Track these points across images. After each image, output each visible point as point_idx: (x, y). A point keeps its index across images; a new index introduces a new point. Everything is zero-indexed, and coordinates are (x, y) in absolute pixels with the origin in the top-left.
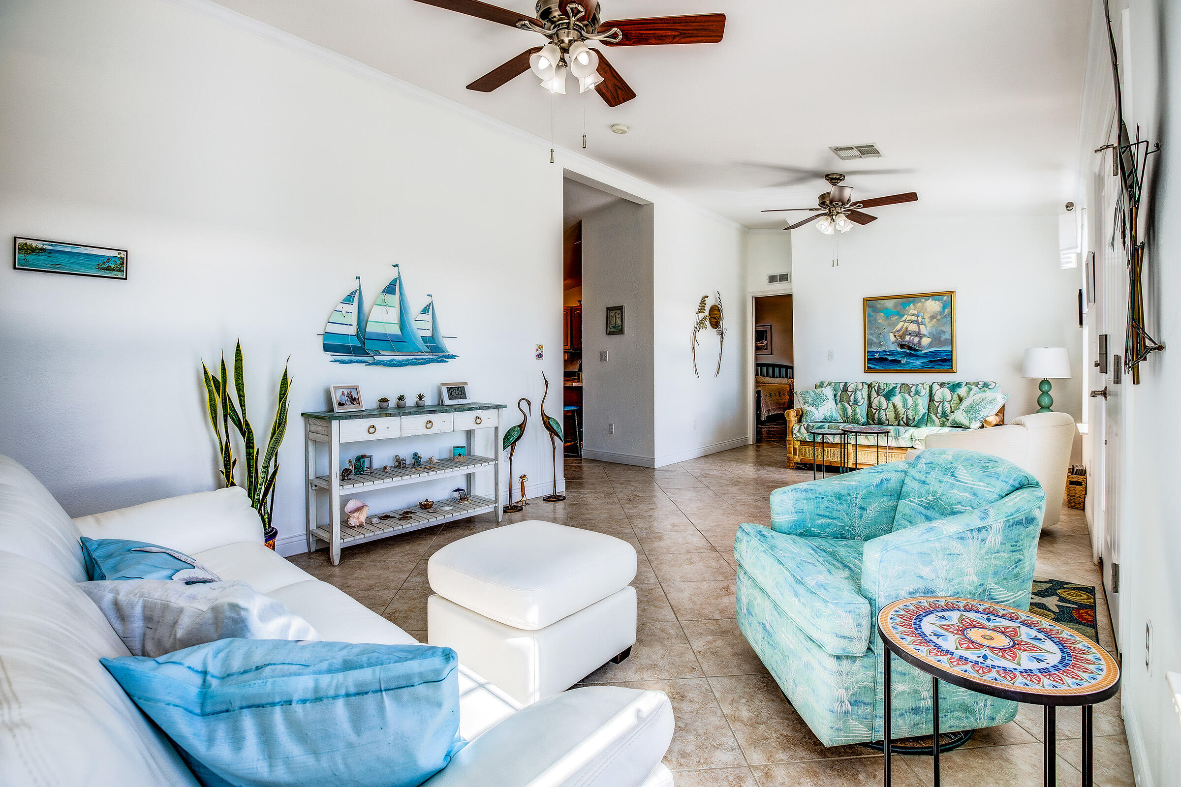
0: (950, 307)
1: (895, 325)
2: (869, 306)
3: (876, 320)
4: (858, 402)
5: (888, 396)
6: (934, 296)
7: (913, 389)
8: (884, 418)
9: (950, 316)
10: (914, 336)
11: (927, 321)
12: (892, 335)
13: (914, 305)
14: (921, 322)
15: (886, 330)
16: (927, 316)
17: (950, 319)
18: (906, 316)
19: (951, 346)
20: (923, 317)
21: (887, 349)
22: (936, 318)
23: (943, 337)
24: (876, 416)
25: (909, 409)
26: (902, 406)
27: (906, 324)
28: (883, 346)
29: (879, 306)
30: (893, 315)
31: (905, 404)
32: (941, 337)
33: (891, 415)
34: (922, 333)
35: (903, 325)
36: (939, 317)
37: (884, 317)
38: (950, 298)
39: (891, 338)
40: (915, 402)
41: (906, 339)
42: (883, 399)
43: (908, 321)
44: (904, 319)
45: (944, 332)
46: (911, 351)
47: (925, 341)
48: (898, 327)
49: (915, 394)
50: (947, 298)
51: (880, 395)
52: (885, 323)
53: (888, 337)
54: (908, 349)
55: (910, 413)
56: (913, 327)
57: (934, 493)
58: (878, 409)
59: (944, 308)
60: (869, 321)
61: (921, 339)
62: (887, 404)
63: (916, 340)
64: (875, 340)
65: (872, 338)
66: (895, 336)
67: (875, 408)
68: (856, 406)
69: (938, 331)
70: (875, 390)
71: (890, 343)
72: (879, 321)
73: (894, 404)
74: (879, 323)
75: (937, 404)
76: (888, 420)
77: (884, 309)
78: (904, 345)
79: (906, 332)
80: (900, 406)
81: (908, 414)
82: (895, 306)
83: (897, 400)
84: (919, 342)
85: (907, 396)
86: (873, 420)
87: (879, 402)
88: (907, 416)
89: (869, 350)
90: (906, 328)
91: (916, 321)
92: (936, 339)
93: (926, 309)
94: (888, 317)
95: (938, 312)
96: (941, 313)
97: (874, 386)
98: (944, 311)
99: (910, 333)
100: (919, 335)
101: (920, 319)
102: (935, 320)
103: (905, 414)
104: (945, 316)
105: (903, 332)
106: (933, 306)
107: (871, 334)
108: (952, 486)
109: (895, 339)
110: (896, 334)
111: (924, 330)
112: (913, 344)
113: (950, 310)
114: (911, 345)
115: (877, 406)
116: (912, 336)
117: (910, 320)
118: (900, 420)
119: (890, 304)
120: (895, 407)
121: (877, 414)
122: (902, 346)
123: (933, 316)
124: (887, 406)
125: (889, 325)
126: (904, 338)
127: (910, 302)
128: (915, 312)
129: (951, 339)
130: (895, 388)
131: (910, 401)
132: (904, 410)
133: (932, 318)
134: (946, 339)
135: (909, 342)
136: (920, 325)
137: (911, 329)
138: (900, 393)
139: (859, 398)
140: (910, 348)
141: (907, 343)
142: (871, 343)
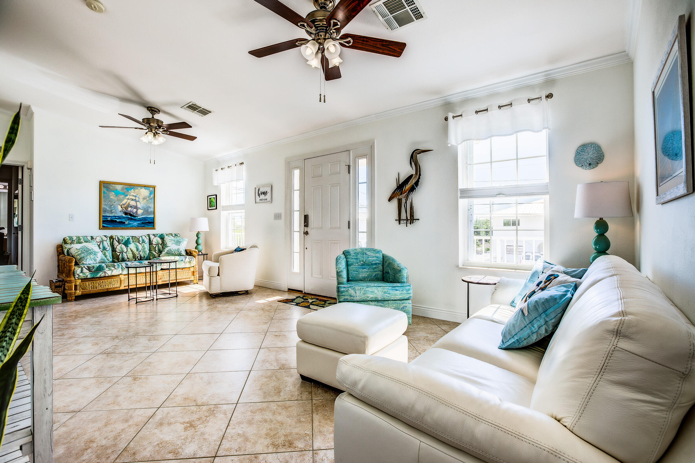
0: (154, 194)
1: (122, 200)
2: (104, 187)
3: (109, 196)
4: (106, 249)
5: (126, 244)
6: (145, 187)
7: (141, 239)
8: (126, 257)
9: (154, 199)
10: (133, 208)
11: (141, 200)
12: (119, 207)
13: (134, 190)
14: (138, 200)
15: (116, 203)
16: (141, 198)
17: (153, 200)
18: (129, 196)
19: (153, 215)
20: (139, 198)
21: (116, 215)
22: (146, 199)
23: (150, 210)
24: (120, 256)
25: (140, 251)
26: (136, 250)
27: (129, 201)
28: (114, 213)
29: (111, 188)
30: (121, 194)
31: (137, 249)
32: (148, 210)
33: (130, 255)
34: (138, 207)
35: (127, 201)
36: (148, 199)
37: (114, 195)
38: (154, 189)
39: (119, 208)
40: (143, 246)
41: (128, 210)
42: (123, 246)
43: (130, 199)
44: (127, 197)
45: (150, 207)
46: (131, 216)
47: (140, 212)
48: (124, 202)
49: (143, 243)
50: (152, 189)
51: (120, 244)
52: (116, 199)
53: (117, 207)
54: (130, 216)
55: (141, 253)
56: (133, 203)
57: (363, 261)
58: (121, 253)
59: (150, 194)
60: (104, 197)
61: (137, 210)
62: (127, 249)
63: (135, 210)
64: (108, 208)
65: (106, 207)
66: (122, 207)
67: (119, 252)
68: (105, 251)
69: (147, 206)
70: (116, 241)
71: (118, 211)
72: (111, 197)
73: (131, 249)
74: (111, 198)
75: (155, 246)
76: (129, 258)
77: (115, 190)
78: (127, 213)
79: (129, 206)
80: (134, 250)
81: (140, 254)
82: (122, 189)
83: (132, 246)
84: (136, 212)
85: (138, 244)
86: (118, 259)
87: (121, 248)
88: (140, 255)
89: (103, 215)
90: (129, 203)
91: (135, 200)
92: (146, 211)
93: (141, 194)
94: (117, 195)
95: (147, 196)
96: (149, 197)
97: (115, 238)
98: (150, 196)
99: (131, 206)
100: (136, 207)
101: (137, 199)
102: (145, 200)
103: (139, 254)
104: (151, 199)
105: (127, 205)
106: (144, 192)
107: (105, 205)
108: (368, 257)
109: (122, 209)
110: (122, 206)
111: (139, 205)
112: (133, 212)
113: (153, 196)
114: (131, 213)
115: (120, 250)
116: (132, 208)
117: (131, 199)
118: (136, 258)
119: (119, 187)
120: (132, 251)
121: (120, 255)
122: (126, 214)
123: (144, 198)
124: (127, 250)
125: (118, 200)
126: (128, 208)
127: (131, 188)
128: (135, 194)
129: (153, 211)
130: (128, 239)
131: (140, 247)
132: (138, 252)
133: (144, 199)
134: (151, 211)
135: (131, 211)
136: (137, 202)
137: (132, 204)
138: (133, 242)
139: (106, 246)
140: (131, 215)
141: (129, 212)
142: (105, 211)
